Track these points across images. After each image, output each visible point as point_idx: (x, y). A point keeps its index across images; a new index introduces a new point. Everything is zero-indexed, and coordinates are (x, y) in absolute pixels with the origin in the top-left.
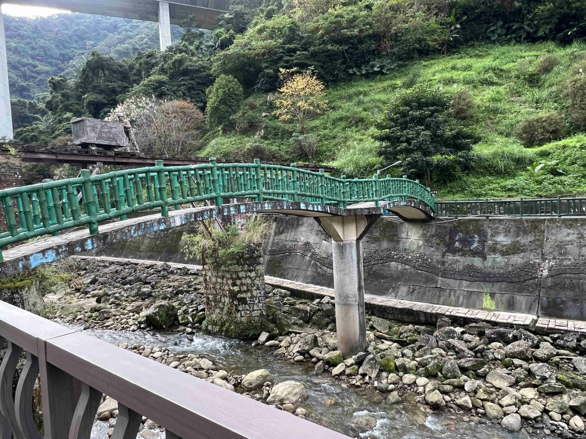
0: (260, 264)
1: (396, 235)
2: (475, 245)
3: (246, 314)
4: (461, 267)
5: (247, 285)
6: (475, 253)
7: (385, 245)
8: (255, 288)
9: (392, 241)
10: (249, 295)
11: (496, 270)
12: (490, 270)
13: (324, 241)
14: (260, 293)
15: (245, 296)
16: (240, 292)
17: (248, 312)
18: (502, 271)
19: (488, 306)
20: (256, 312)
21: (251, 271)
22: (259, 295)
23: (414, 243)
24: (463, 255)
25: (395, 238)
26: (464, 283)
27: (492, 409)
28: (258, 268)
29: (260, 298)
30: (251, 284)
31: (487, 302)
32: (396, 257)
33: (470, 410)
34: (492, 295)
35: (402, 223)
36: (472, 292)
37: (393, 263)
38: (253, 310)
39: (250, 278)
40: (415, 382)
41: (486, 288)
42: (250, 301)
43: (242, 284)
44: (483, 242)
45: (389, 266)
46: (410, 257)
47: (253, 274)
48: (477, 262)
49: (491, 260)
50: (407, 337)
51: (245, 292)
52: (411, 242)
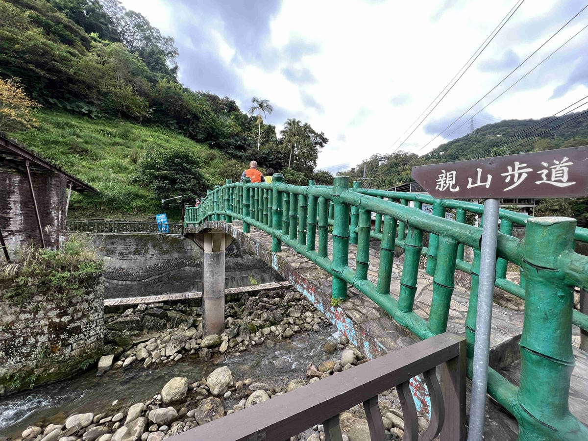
0: (100, 283)
1: (183, 248)
2: (235, 251)
3: (78, 345)
4: (232, 264)
5: (82, 310)
6: (237, 255)
7: (176, 255)
8: (92, 311)
9: (181, 252)
10: (85, 321)
11: (250, 263)
12: (247, 264)
13: (106, 257)
14: (98, 315)
15: (79, 324)
16: (72, 321)
17: (82, 342)
18: (253, 263)
19: (254, 283)
20: (92, 338)
21: (88, 293)
22: (97, 318)
23: (198, 253)
24: (231, 257)
25: (183, 250)
26: (237, 272)
27: (308, 327)
28: (97, 288)
29: (98, 321)
30: (88, 308)
31: (252, 281)
32: (187, 263)
33: (300, 331)
34: (253, 277)
35: (185, 239)
36: (243, 277)
37: (187, 267)
38: (89, 337)
39: (87, 301)
40: (271, 331)
41: (249, 273)
42: (86, 328)
43: (76, 311)
44: (238, 249)
45: (184, 270)
46: (198, 262)
47: (92, 296)
48: (239, 260)
49: (246, 258)
50: (230, 312)
51: (79, 319)
52: (195, 251)
